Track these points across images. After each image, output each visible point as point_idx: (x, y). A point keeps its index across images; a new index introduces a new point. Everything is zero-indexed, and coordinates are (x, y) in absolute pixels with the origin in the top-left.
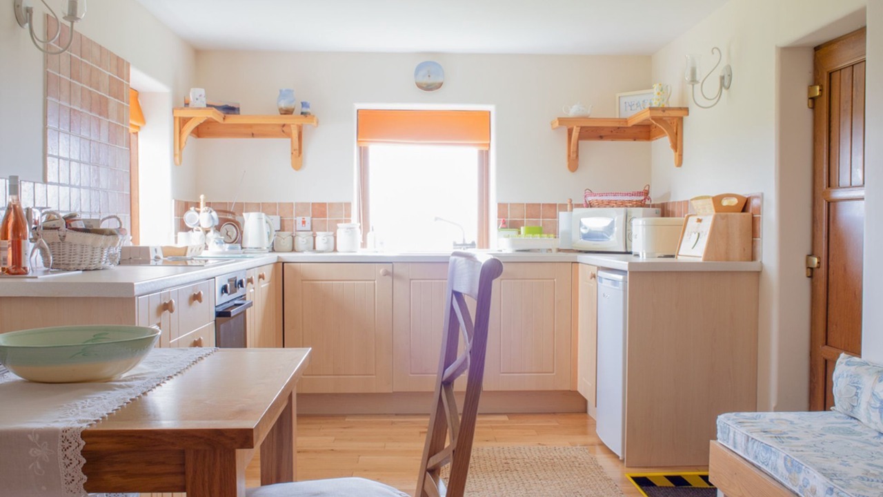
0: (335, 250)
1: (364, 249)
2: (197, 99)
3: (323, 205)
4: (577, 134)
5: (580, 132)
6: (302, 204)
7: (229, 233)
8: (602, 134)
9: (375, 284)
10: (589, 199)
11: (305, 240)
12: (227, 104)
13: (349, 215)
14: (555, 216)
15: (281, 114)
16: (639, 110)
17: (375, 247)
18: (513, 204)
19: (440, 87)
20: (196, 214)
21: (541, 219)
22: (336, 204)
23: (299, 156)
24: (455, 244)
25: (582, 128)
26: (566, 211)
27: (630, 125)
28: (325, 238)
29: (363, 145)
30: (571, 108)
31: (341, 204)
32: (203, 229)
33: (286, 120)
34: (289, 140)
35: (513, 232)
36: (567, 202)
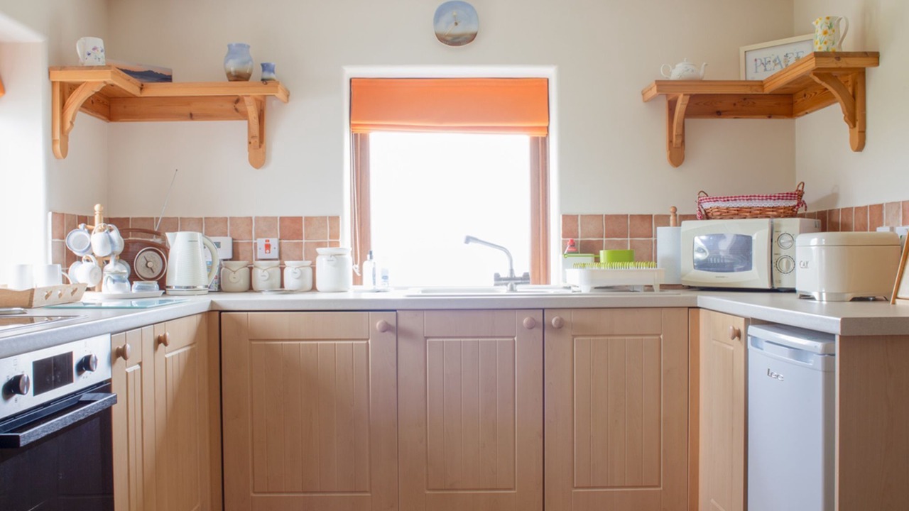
0: (314, 289)
1: (358, 287)
2: (89, 54)
3: (297, 220)
4: (684, 107)
5: (688, 106)
6: (265, 218)
7: (149, 264)
8: (720, 109)
9: (368, 343)
10: (706, 205)
11: (266, 273)
12: (151, 70)
13: (335, 235)
14: (650, 234)
15: (230, 81)
16: (778, 69)
17: (374, 283)
18: (586, 216)
19: (473, 39)
20: (87, 235)
21: (629, 239)
22: (316, 217)
23: (260, 147)
24: (498, 278)
25: (693, 97)
26: (668, 225)
27: (767, 91)
28: (298, 270)
29: (360, 131)
30: (674, 67)
31: (324, 219)
32: (97, 258)
33: (238, 89)
34: (246, 122)
35: (588, 259)
36: (669, 212)
